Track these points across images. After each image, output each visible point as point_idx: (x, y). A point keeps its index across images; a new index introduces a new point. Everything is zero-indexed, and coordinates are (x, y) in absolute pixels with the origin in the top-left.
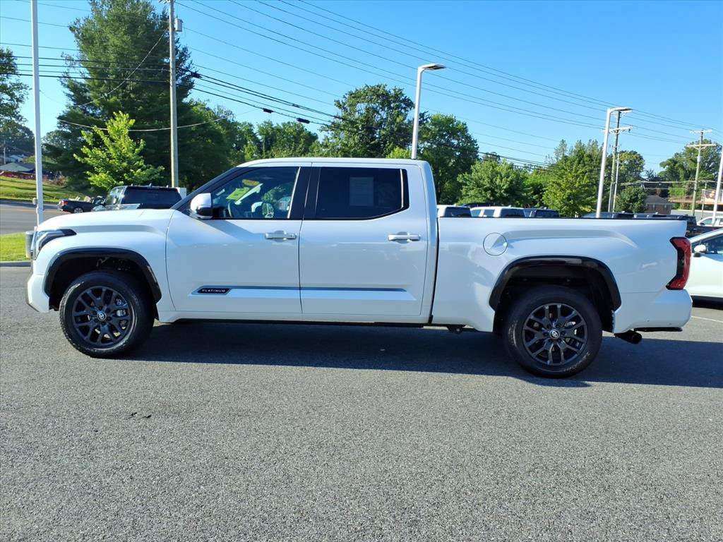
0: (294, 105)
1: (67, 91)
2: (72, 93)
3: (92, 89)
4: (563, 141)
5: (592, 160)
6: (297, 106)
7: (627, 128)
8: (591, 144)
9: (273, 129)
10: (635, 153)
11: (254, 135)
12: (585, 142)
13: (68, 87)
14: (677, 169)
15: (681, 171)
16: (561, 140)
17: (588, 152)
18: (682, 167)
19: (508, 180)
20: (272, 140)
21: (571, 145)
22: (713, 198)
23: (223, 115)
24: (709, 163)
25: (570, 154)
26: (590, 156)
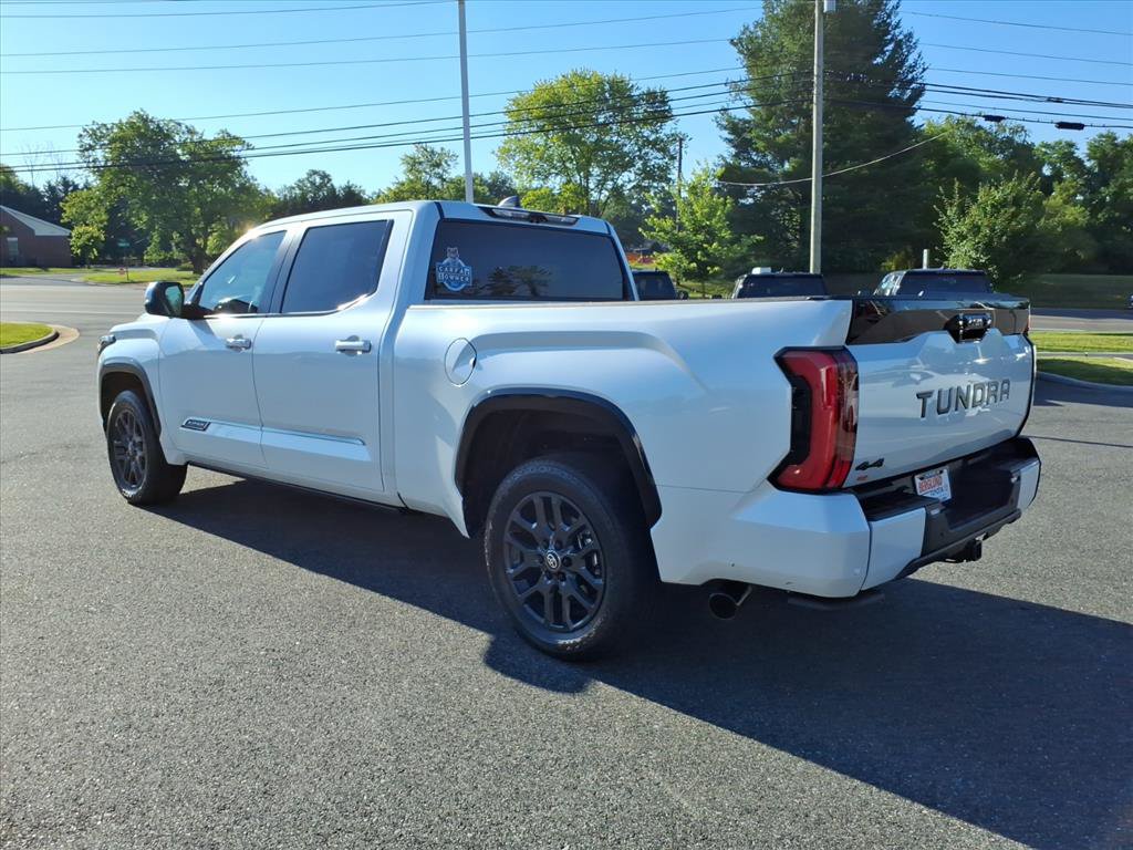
0: (1049, 100)
1: (725, 134)
2: (732, 137)
3: (757, 126)
6: (1059, 101)
9: (1116, 145)
11: (1080, 162)
13: (725, 128)
20: (1112, 168)
23: (1007, 134)
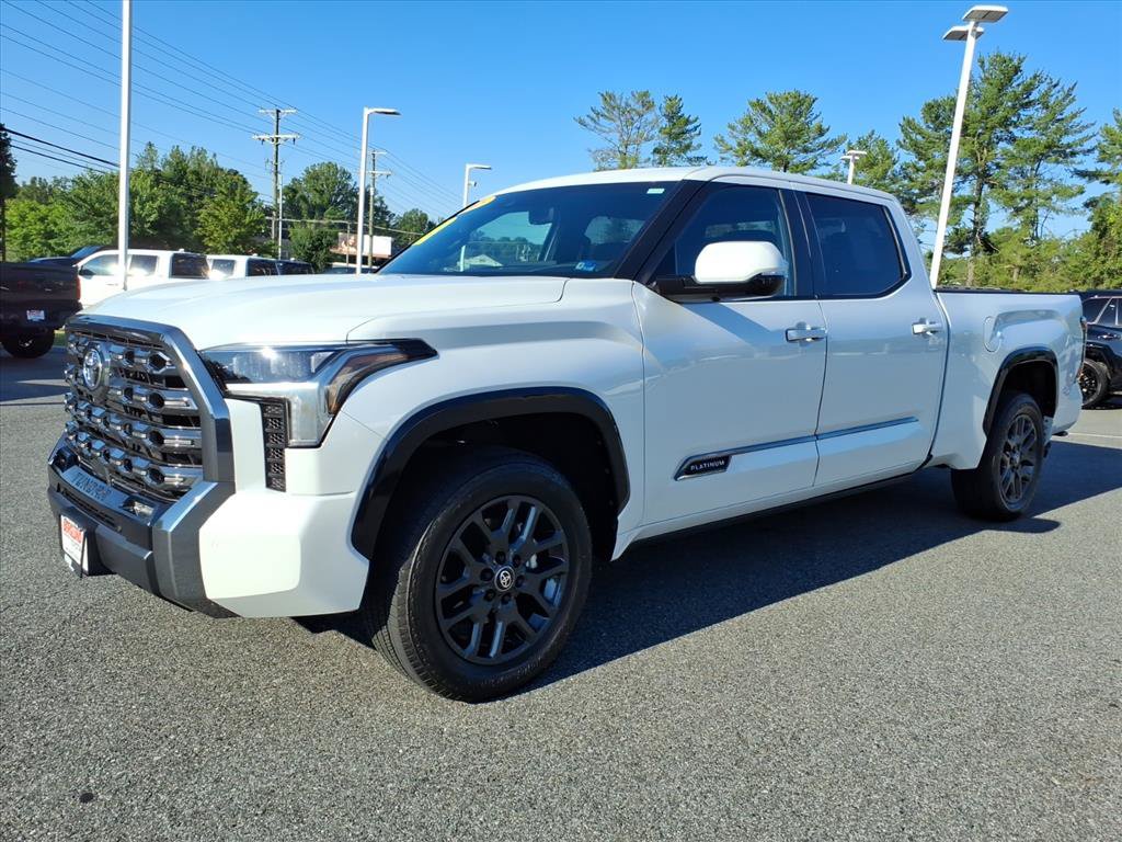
4: (150, 145)
5: (201, 180)
7: (291, 136)
8: (195, 153)
10: (236, 173)
12: (186, 151)
14: (298, 202)
15: (303, 205)
16: (147, 142)
17: (192, 166)
18: (304, 199)
19: (155, 205)
21: (163, 153)
22: (354, 245)
24: (338, 195)
25: (164, 167)
26: (196, 173)
